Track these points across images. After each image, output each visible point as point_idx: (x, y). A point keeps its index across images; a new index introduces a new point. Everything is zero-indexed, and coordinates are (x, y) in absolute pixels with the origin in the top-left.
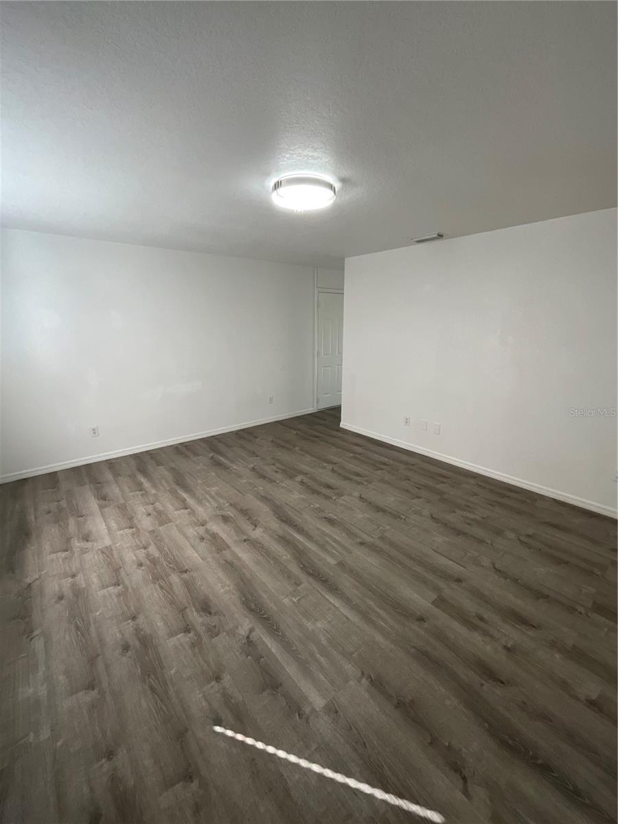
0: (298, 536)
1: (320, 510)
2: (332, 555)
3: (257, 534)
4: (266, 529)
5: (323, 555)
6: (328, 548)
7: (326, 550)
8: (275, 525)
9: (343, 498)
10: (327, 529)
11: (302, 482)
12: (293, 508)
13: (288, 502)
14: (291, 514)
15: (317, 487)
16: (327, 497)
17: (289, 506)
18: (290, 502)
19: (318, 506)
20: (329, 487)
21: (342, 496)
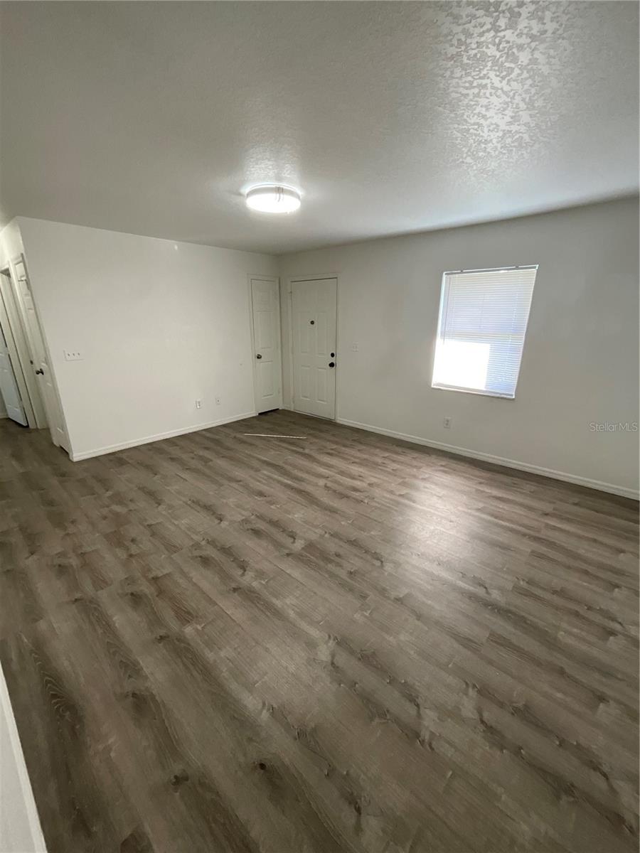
0: (289, 482)
1: (271, 503)
2: (265, 475)
3: (322, 482)
4: (316, 485)
5: (269, 474)
6: (265, 478)
7: (267, 476)
8: (309, 488)
9: (244, 518)
10: (264, 488)
11: (293, 536)
12: (299, 503)
13: (305, 508)
14: (297, 497)
15: (273, 530)
16: (260, 517)
17: (302, 505)
18: (303, 509)
19: (272, 507)
20: (257, 533)
21: (243, 520)
